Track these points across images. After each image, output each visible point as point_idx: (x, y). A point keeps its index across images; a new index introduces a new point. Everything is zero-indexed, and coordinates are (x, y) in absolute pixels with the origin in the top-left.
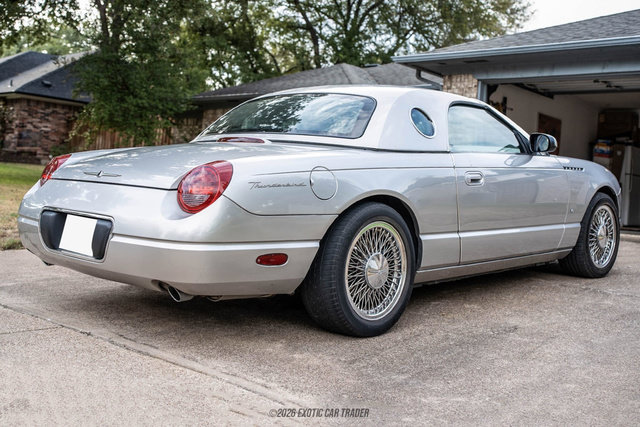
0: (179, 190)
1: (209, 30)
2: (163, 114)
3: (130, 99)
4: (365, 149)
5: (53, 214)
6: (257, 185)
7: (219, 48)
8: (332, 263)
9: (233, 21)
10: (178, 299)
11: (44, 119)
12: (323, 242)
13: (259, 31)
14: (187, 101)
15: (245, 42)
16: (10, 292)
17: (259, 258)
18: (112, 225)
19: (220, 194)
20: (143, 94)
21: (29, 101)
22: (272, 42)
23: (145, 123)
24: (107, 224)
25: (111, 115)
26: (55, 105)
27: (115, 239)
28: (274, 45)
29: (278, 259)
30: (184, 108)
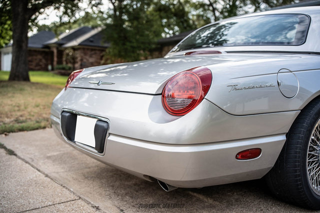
0: (163, 94)
1: (163, 10)
2: (144, 50)
3: (128, 44)
4: (309, 53)
5: (68, 114)
6: (235, 87)
7: (168, 18)
8: (296, 153)
9: (174, 5)
10: (167, 190)
11: (91, 56)
12: (288, 135)
13: (186, 9)
14: (155, 43)
15: (180, 15)
16: (54, 161)
17: (238, 154)
18: (108, 125)
19: (202, 99)
20: (134, 41)
21: (84, 49)
22: (193, 14)
23: (136, 55)
24: (105, 125)
25: (120, 52)
26: (95, 50)
27: (111, 138)
28: (193, 15)
29: (253, 153)
30: (154, 46)
